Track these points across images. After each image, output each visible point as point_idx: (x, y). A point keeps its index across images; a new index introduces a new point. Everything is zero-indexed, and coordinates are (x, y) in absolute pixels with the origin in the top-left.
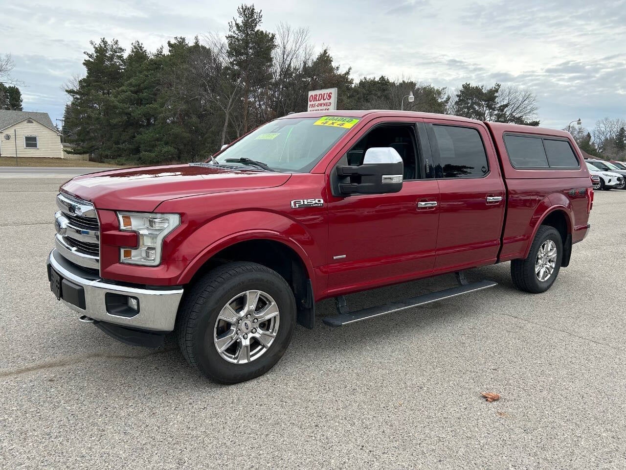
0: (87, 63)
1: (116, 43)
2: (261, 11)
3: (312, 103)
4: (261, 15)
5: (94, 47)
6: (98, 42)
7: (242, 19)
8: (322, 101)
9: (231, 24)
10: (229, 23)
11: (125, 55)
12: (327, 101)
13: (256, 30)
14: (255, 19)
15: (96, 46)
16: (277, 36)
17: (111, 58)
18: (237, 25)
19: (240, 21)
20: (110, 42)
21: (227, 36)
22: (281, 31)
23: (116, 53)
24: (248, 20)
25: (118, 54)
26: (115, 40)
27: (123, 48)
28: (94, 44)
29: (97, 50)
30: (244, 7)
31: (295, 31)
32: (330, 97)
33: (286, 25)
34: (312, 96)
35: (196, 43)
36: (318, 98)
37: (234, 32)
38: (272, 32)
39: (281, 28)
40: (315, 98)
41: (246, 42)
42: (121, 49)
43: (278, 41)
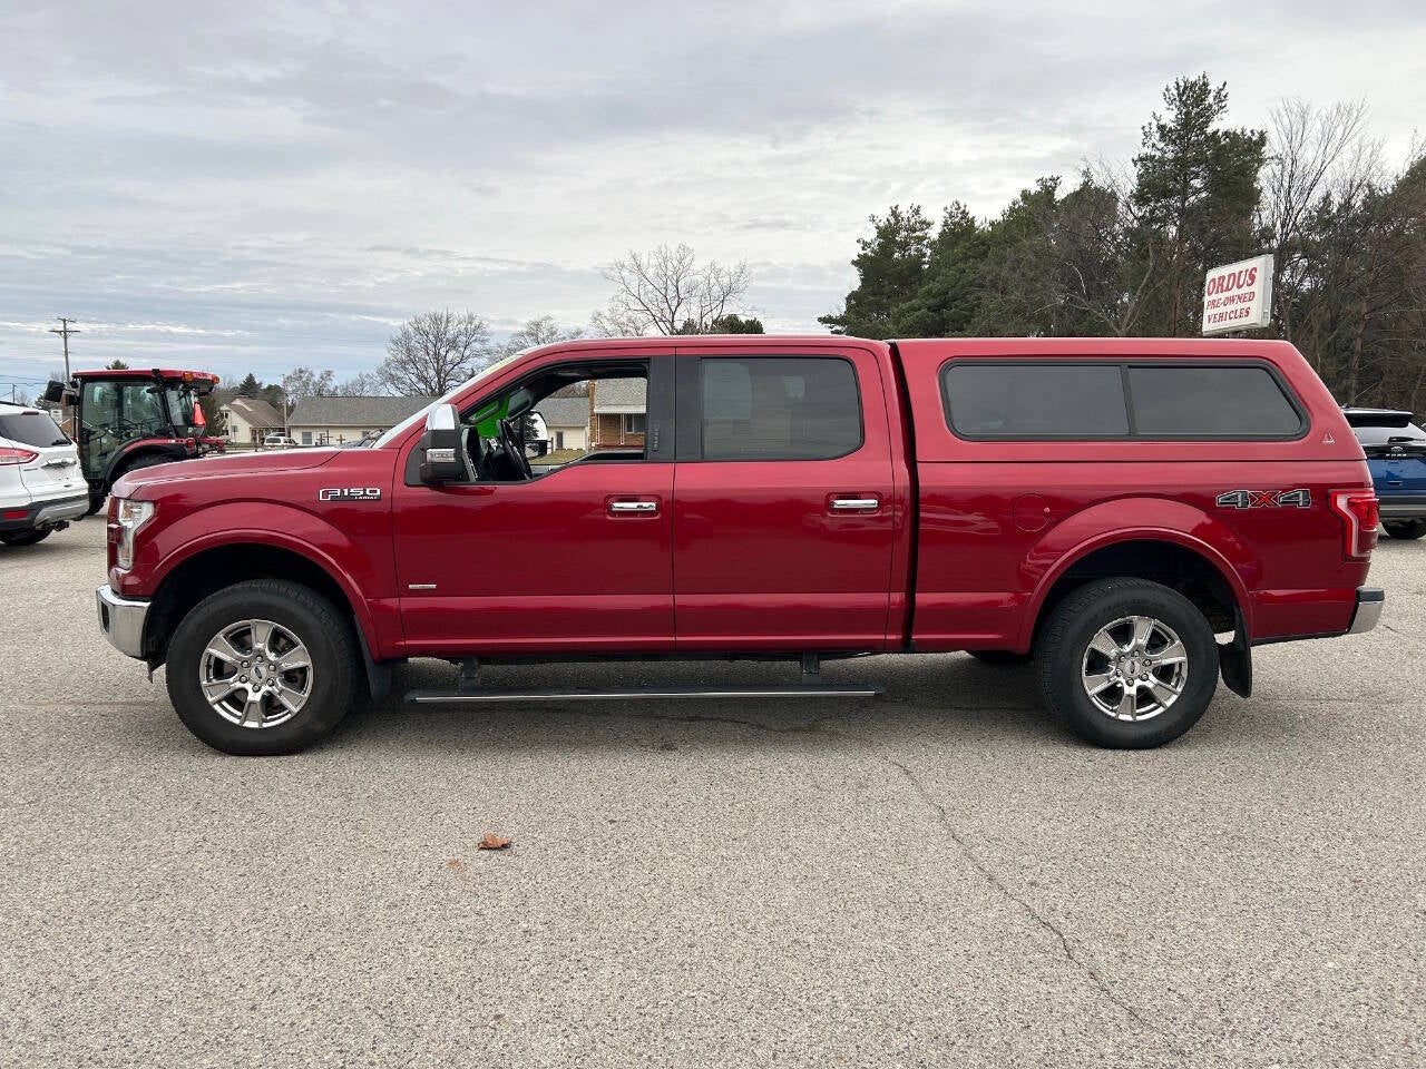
0: (861, 263)
1: (917, 212)
2: (1224, 85)
3: (1214, 296)
4: (1223, 93)
5: (877, 228)
6: (884, 215)
7: (1176, 111)
8: (1235, 292)
9: (1147, 129)
10: (1143, 128)
11: (934, 233)
12: (1245, 289)
13: (1209, 130)
14: (1210, 106)
15: (881, 225)
16: (1272, 137)
17: (904, 246)
18: (1161, 128)
19: (1169, 117)
20: (905, 211)
21: (1136, 158)
22: (1286, 121)
23: (915, 231)
24: (1187, 114)
25: (918, 233)
26: (915, 206)
27: (929, 220)
28: (877, 221)
29: (882, 233)
30: (1182, 84)
31: (1324, 112)
32: (1253, 278)
33: (1299, 105)
34: (1214, 280)
35: (1085, 184)
36: (1225, 285)
37: (1154, 145)
38: (1258, 129)
39: (1283, 113)
40: (1220, 285)
41: (1182, 163)
42: (923, 222)
43: (1272, 148)
